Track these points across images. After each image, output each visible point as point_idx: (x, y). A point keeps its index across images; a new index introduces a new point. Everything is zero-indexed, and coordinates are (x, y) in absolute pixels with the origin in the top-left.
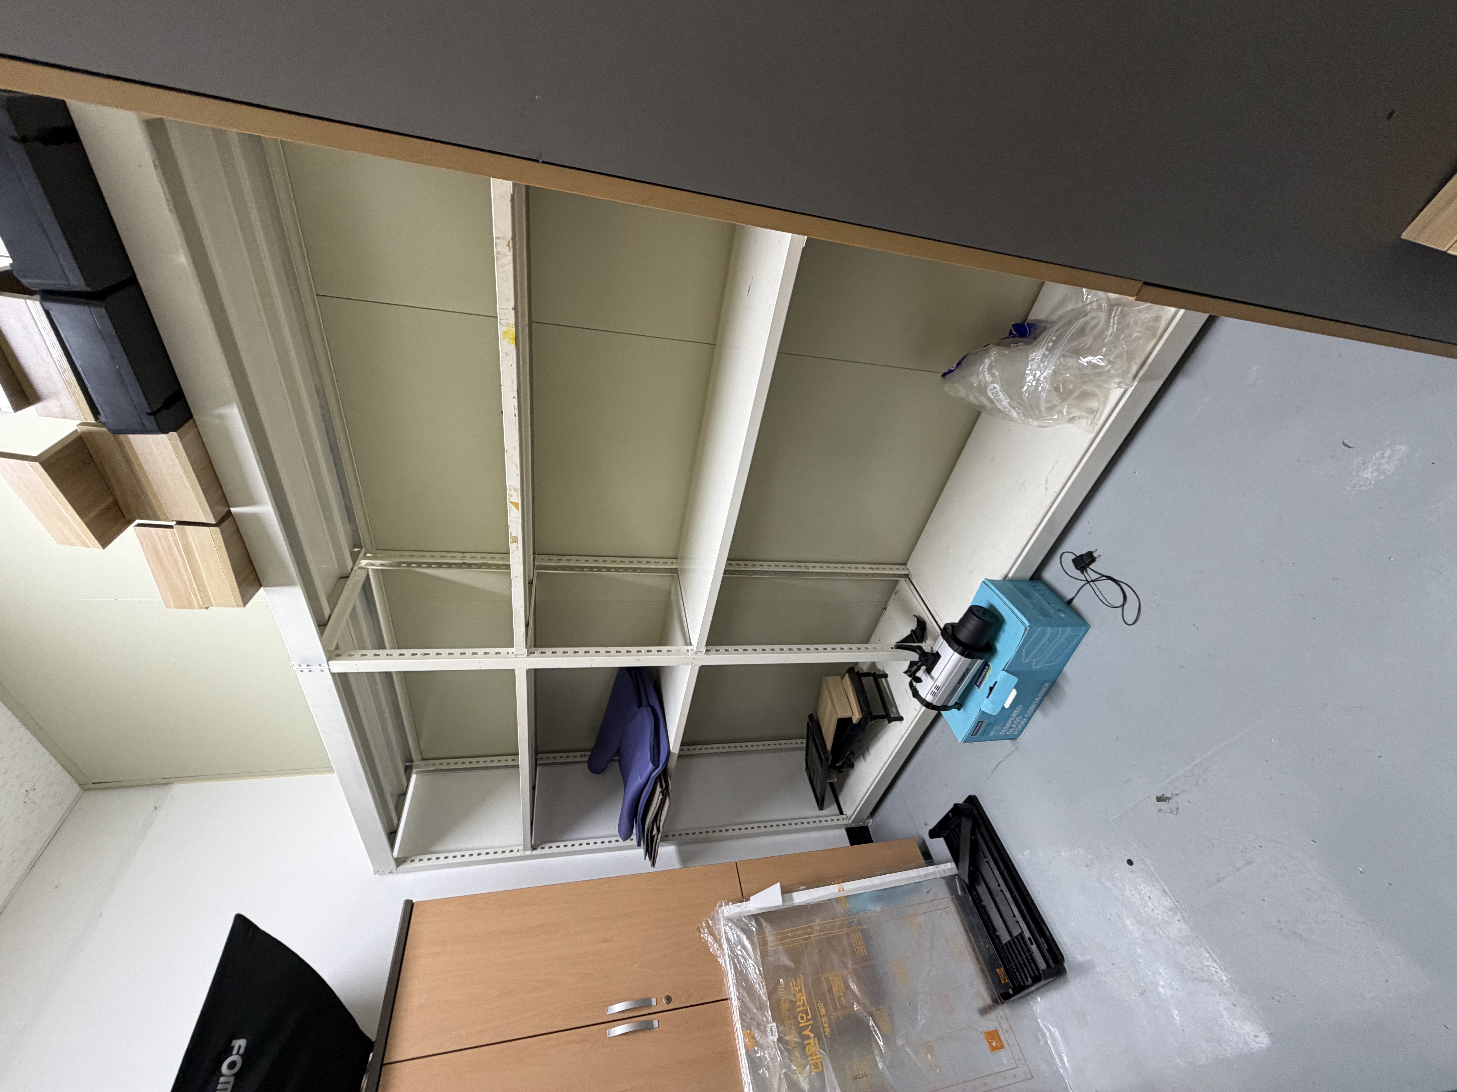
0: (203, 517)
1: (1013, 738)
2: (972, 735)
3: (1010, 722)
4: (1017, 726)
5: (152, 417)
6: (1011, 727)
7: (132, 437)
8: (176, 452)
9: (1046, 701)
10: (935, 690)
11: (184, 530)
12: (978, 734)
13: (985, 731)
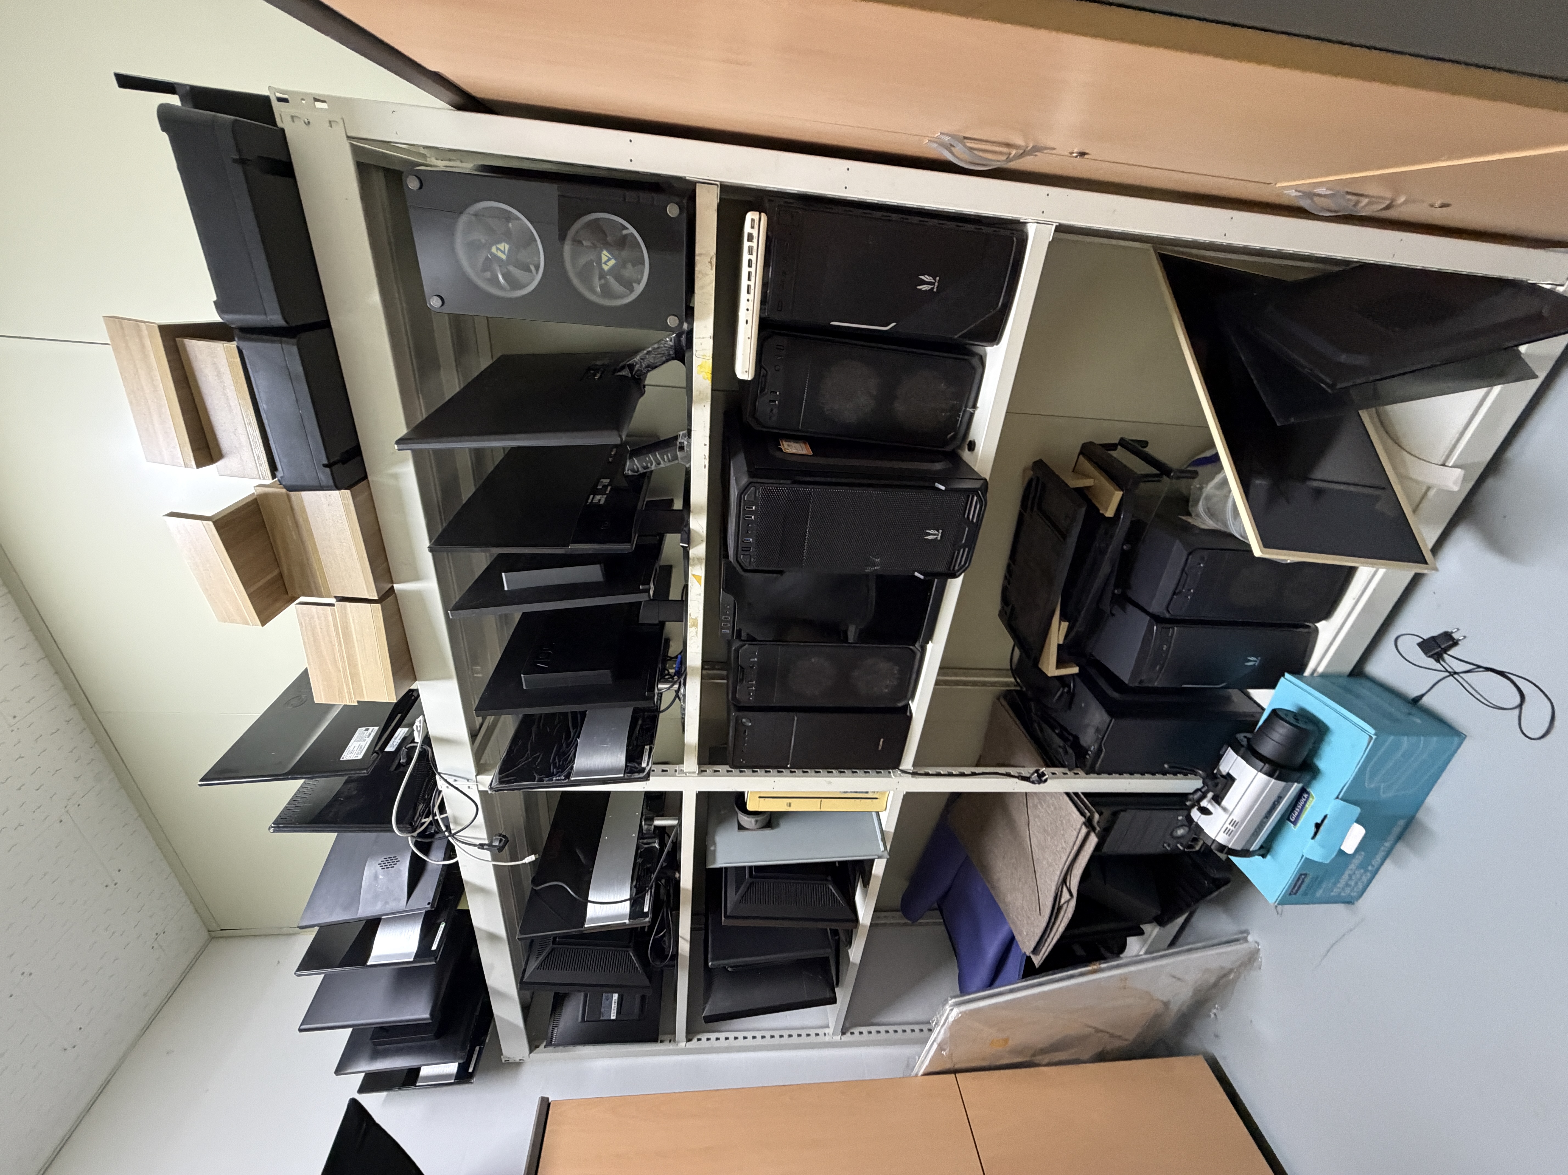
0: (366, 592)
1: (1349, 901)
2: (1290, 894)
3: (1346, 877)
4: (1356, 883)
5: (328, 470)
6: (1347, 885)
7: (305, 495)
8: (347, 514)
9: (1400, 846)
10: (1230, 827)
11: (345, 608)
12: (1298, 894)
13: (1309, 887)
